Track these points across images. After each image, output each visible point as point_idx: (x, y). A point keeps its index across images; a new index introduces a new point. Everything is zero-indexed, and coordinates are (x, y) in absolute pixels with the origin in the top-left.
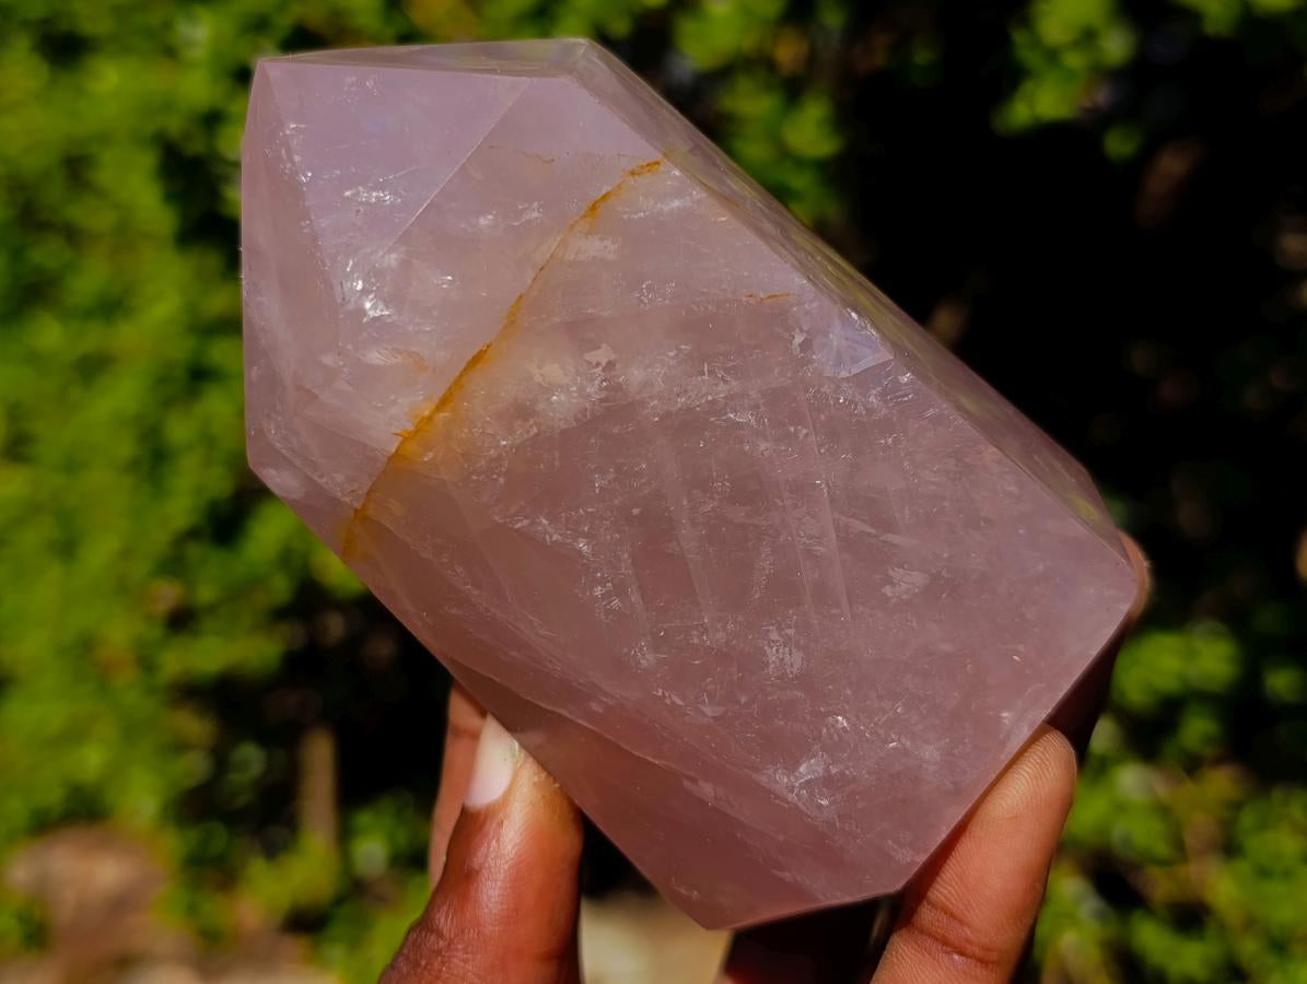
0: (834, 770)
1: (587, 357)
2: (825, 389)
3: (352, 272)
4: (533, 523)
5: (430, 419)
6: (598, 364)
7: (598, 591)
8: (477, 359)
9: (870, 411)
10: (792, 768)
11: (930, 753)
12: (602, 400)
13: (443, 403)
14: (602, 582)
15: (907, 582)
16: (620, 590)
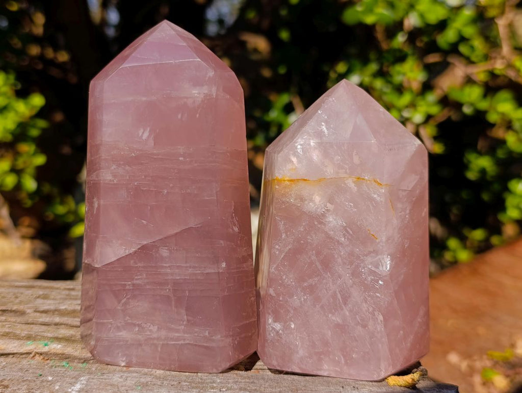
0: (281, 332)
1: (328, 204)
2: (362, 265)
3: (304, 139)
4: (280, 221)
5: (284, 181)
6: (327, 207)
7: (277, 247)
8: (305, 180)
9: (365, 279)
10: (275, 321)
11: (301, 353)
12: (318, 215)
13: (291, 181)
14: (279, 246)
15: (337, 319)
16: (280, 251)
